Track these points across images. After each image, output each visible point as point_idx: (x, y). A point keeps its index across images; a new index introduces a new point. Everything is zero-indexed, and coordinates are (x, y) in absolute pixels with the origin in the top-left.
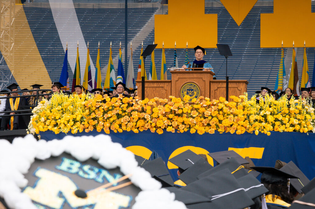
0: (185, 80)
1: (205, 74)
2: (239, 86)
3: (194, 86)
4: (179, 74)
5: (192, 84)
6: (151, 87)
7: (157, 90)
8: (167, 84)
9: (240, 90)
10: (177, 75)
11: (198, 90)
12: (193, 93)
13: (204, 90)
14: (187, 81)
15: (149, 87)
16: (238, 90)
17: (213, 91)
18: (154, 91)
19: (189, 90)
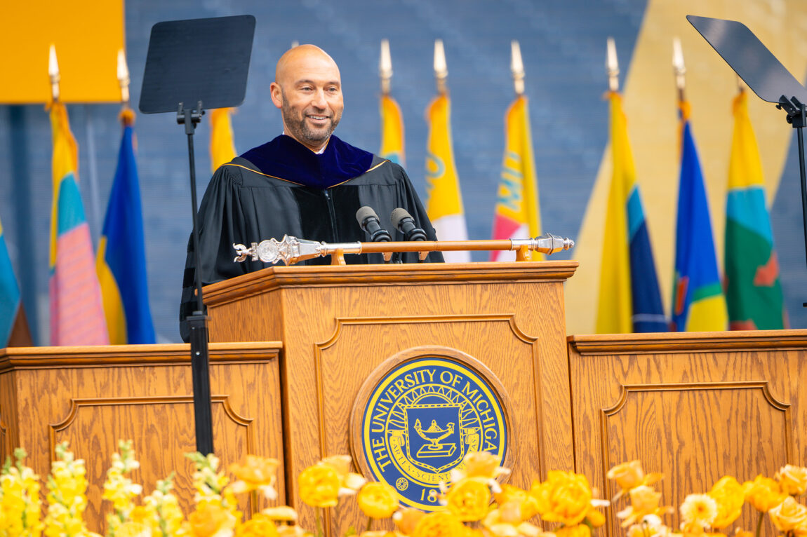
0: (387, 335)
1: (530, 288)
2: (774, 379)
3: (459, 387)
4: (334, 293)
5: (440, 369)
6: (127, 403)
7: (172, 424)
8: (249, 371)
9: (782, 408)
10: (326, 301)
11: (492, 414)
12: (455, 438)
13: (531, 414)
14: (406, 344)
15: (115, 404)
16: (773, 404)
17: (594, 420)
18: (151, 430)
19: (426, 417)
